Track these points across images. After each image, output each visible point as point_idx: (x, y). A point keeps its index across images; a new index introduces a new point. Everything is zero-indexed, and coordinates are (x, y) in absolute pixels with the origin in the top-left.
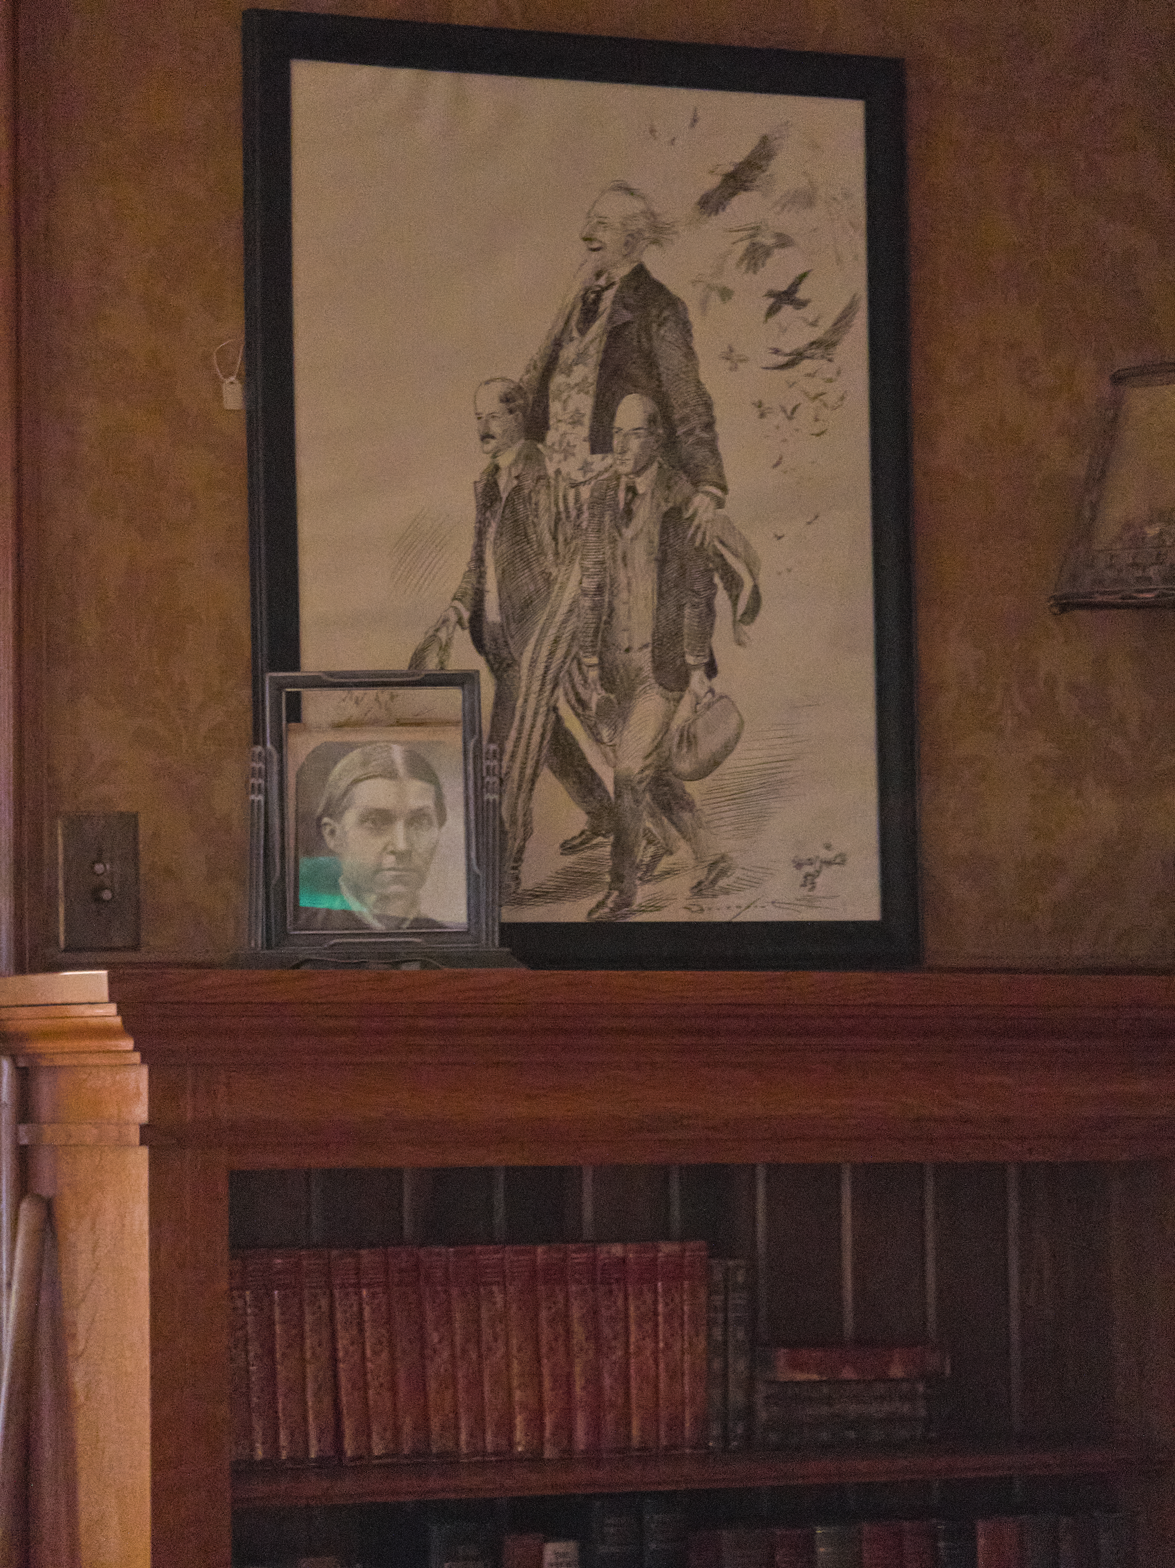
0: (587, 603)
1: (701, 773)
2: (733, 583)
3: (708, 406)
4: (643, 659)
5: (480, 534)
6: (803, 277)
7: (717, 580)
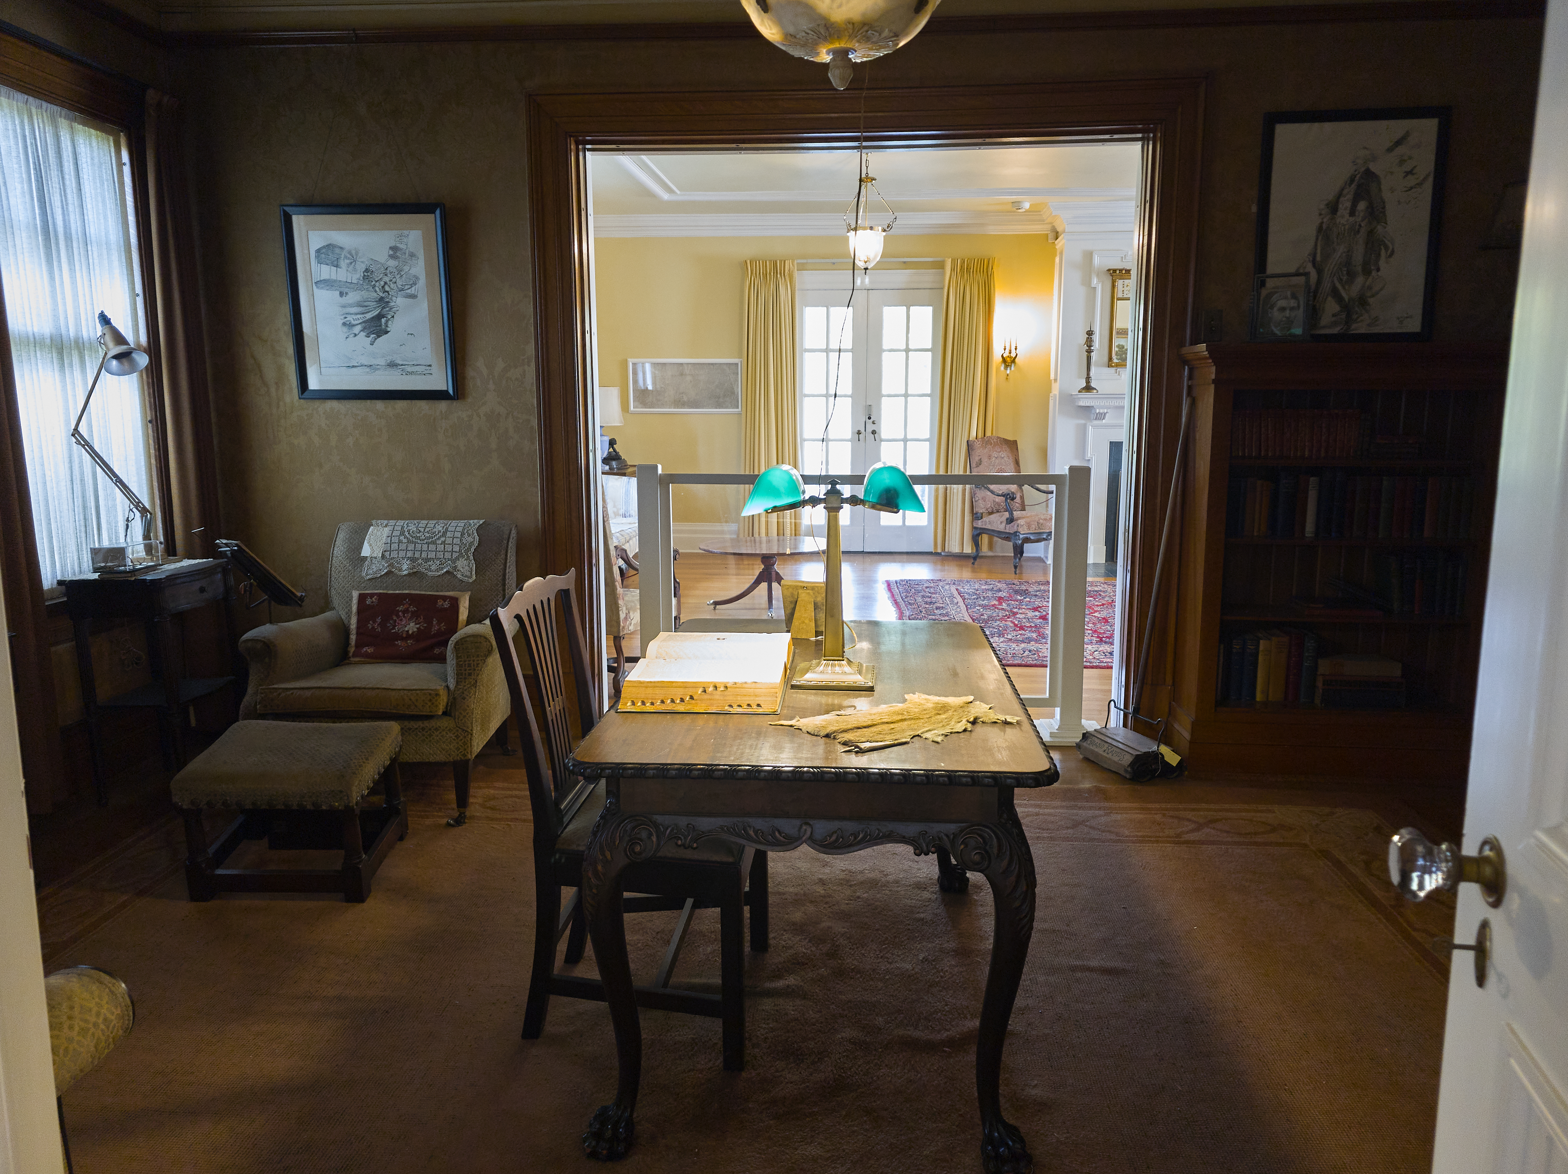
0: (1344, 255)
2: (1387, 248)
7: (1382, 247)
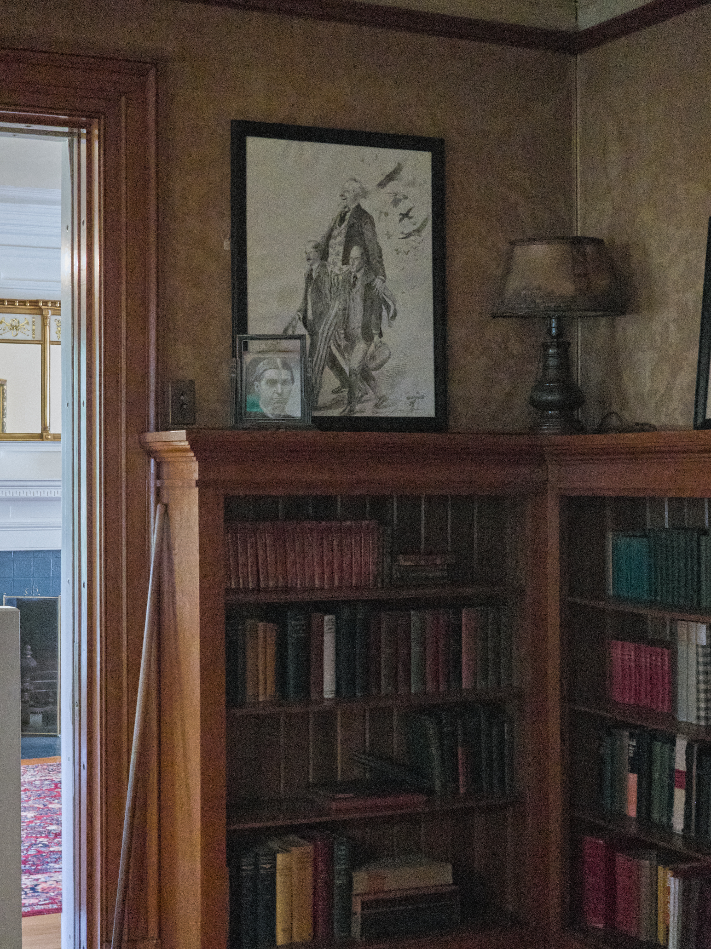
0: (341, 313)
1: (376, 369)
2: (388, 307)
3: (380, 250)
4: (359, 331)
5: (306, 291)
6: (411, 209)
7: (383, 306)
